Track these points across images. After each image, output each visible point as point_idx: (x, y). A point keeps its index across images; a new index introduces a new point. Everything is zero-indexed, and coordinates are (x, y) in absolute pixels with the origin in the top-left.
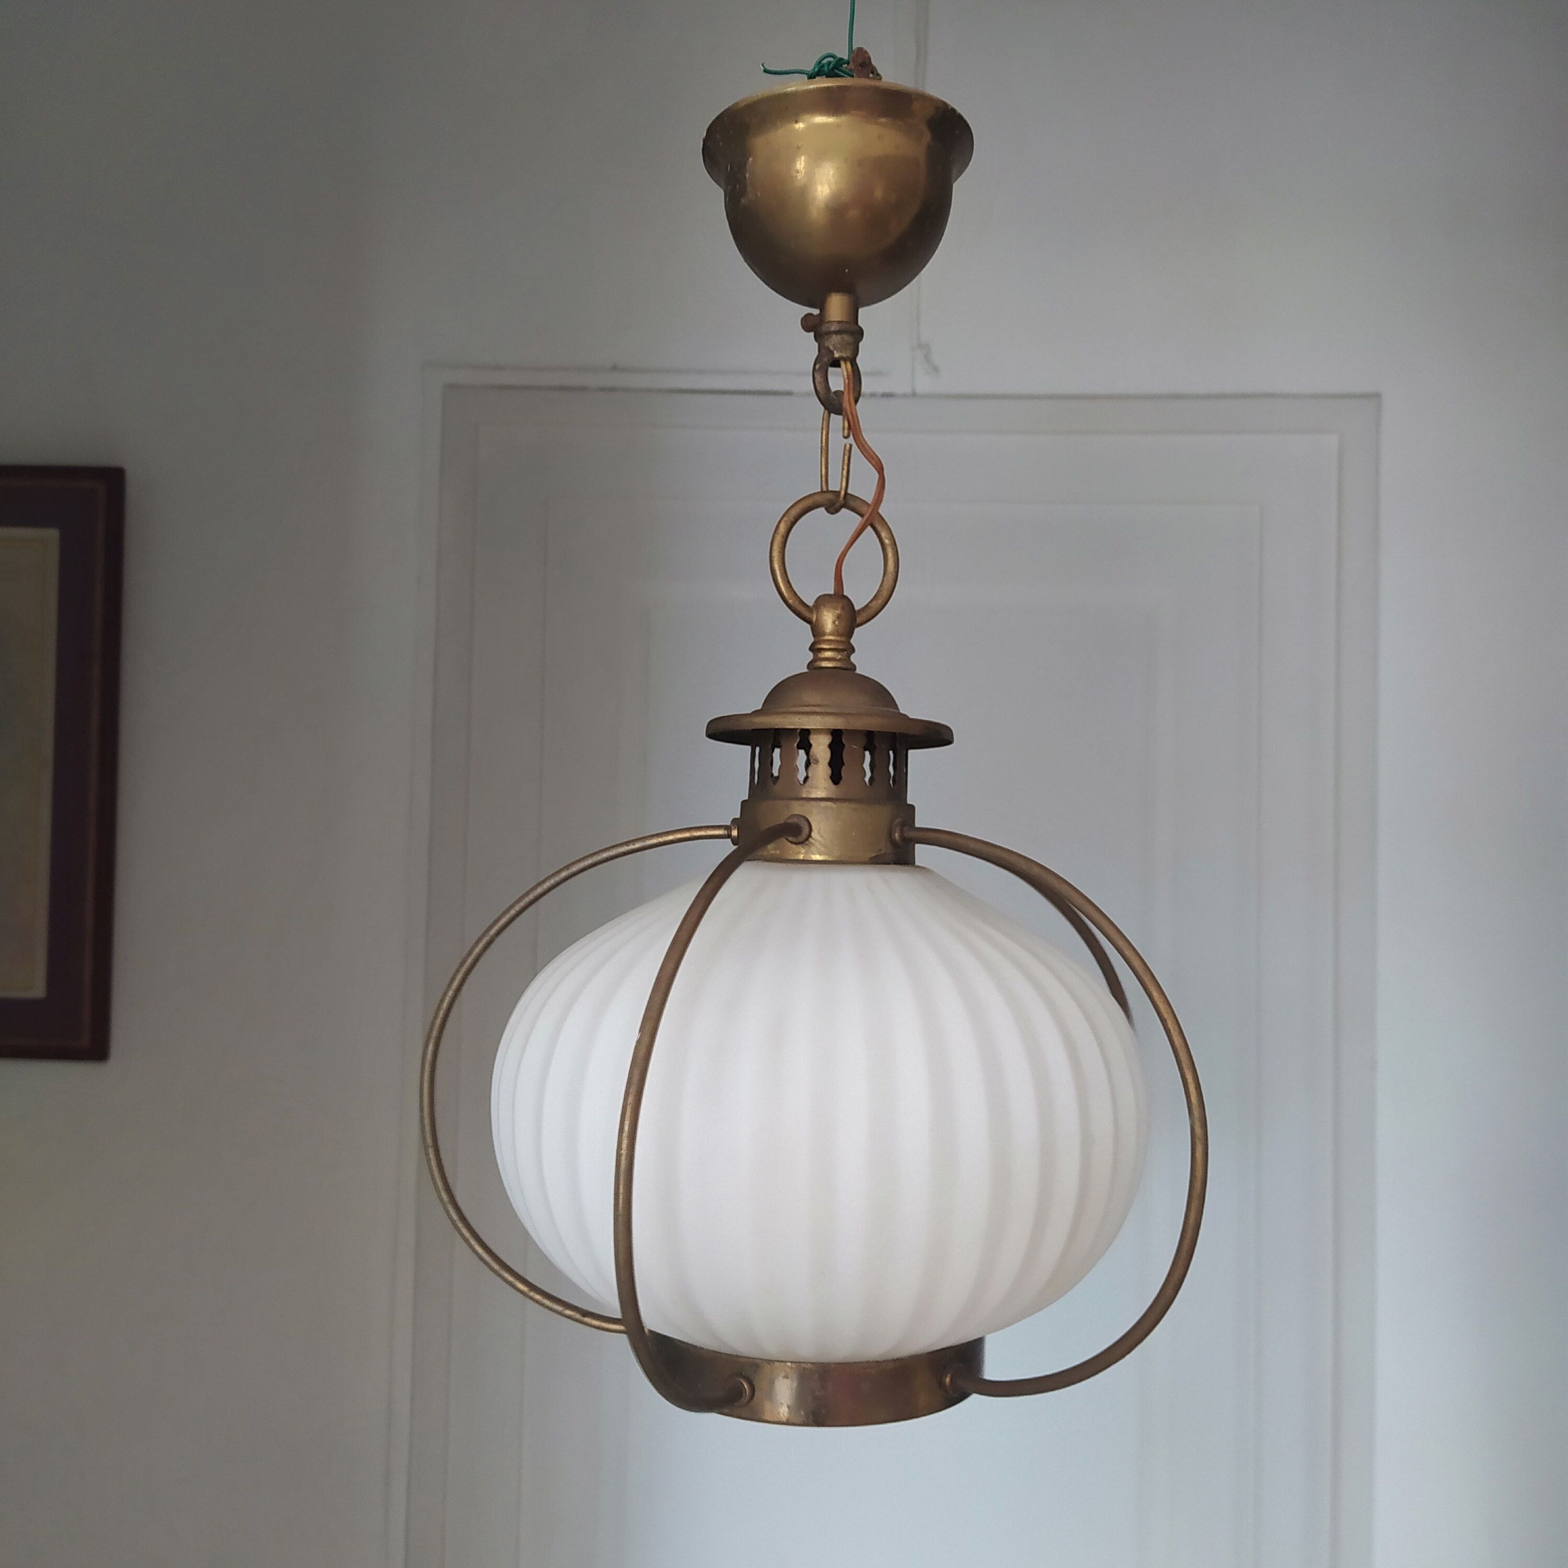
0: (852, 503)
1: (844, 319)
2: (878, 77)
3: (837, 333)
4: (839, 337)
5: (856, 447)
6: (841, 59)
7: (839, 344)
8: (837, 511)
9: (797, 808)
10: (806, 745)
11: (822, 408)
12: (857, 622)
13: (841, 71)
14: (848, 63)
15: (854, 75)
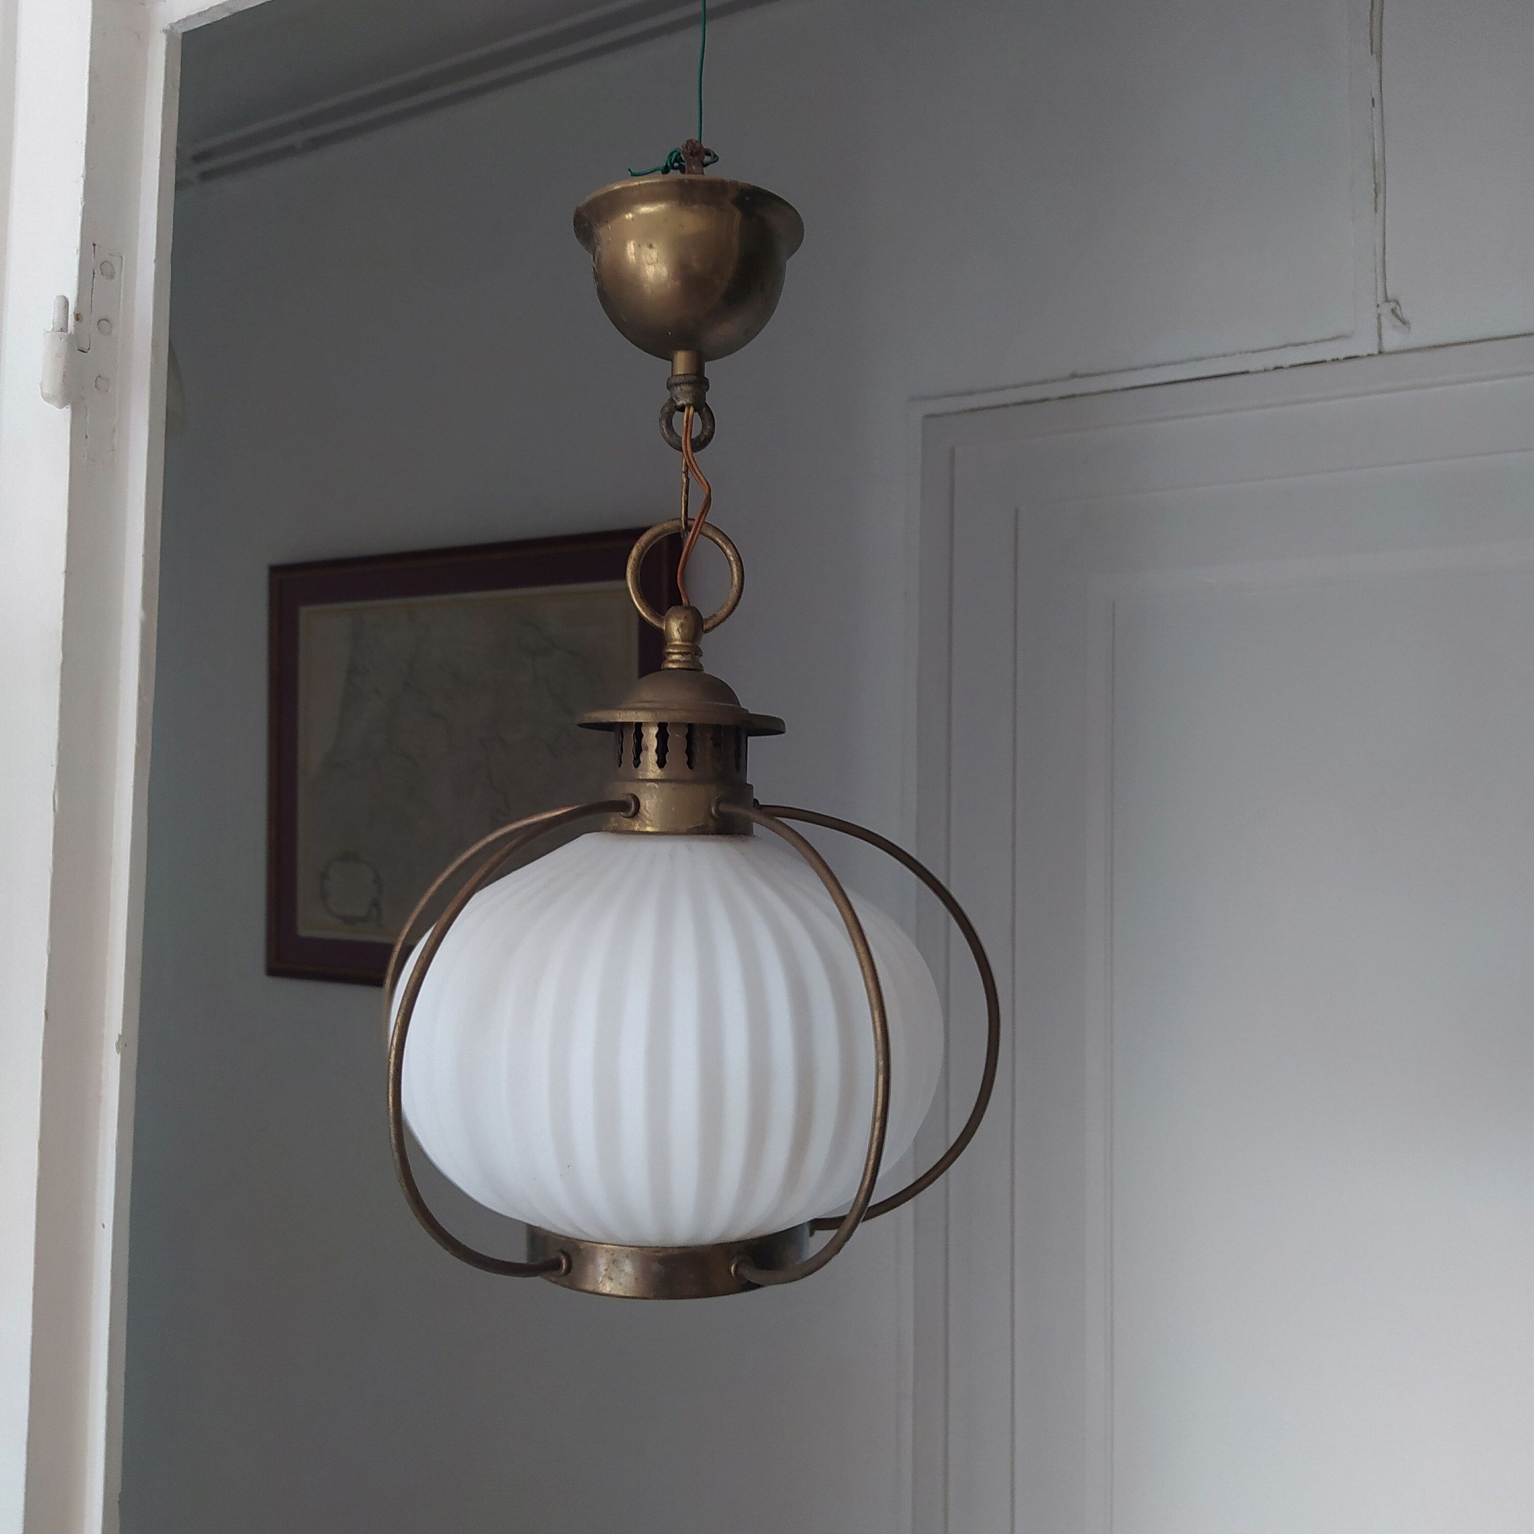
1: (688, 372)
3: (677, 385)
4: (679, 388)
7: (679, 393)
9: (631, 788)
10: (639, 736)
12: (704, 629)
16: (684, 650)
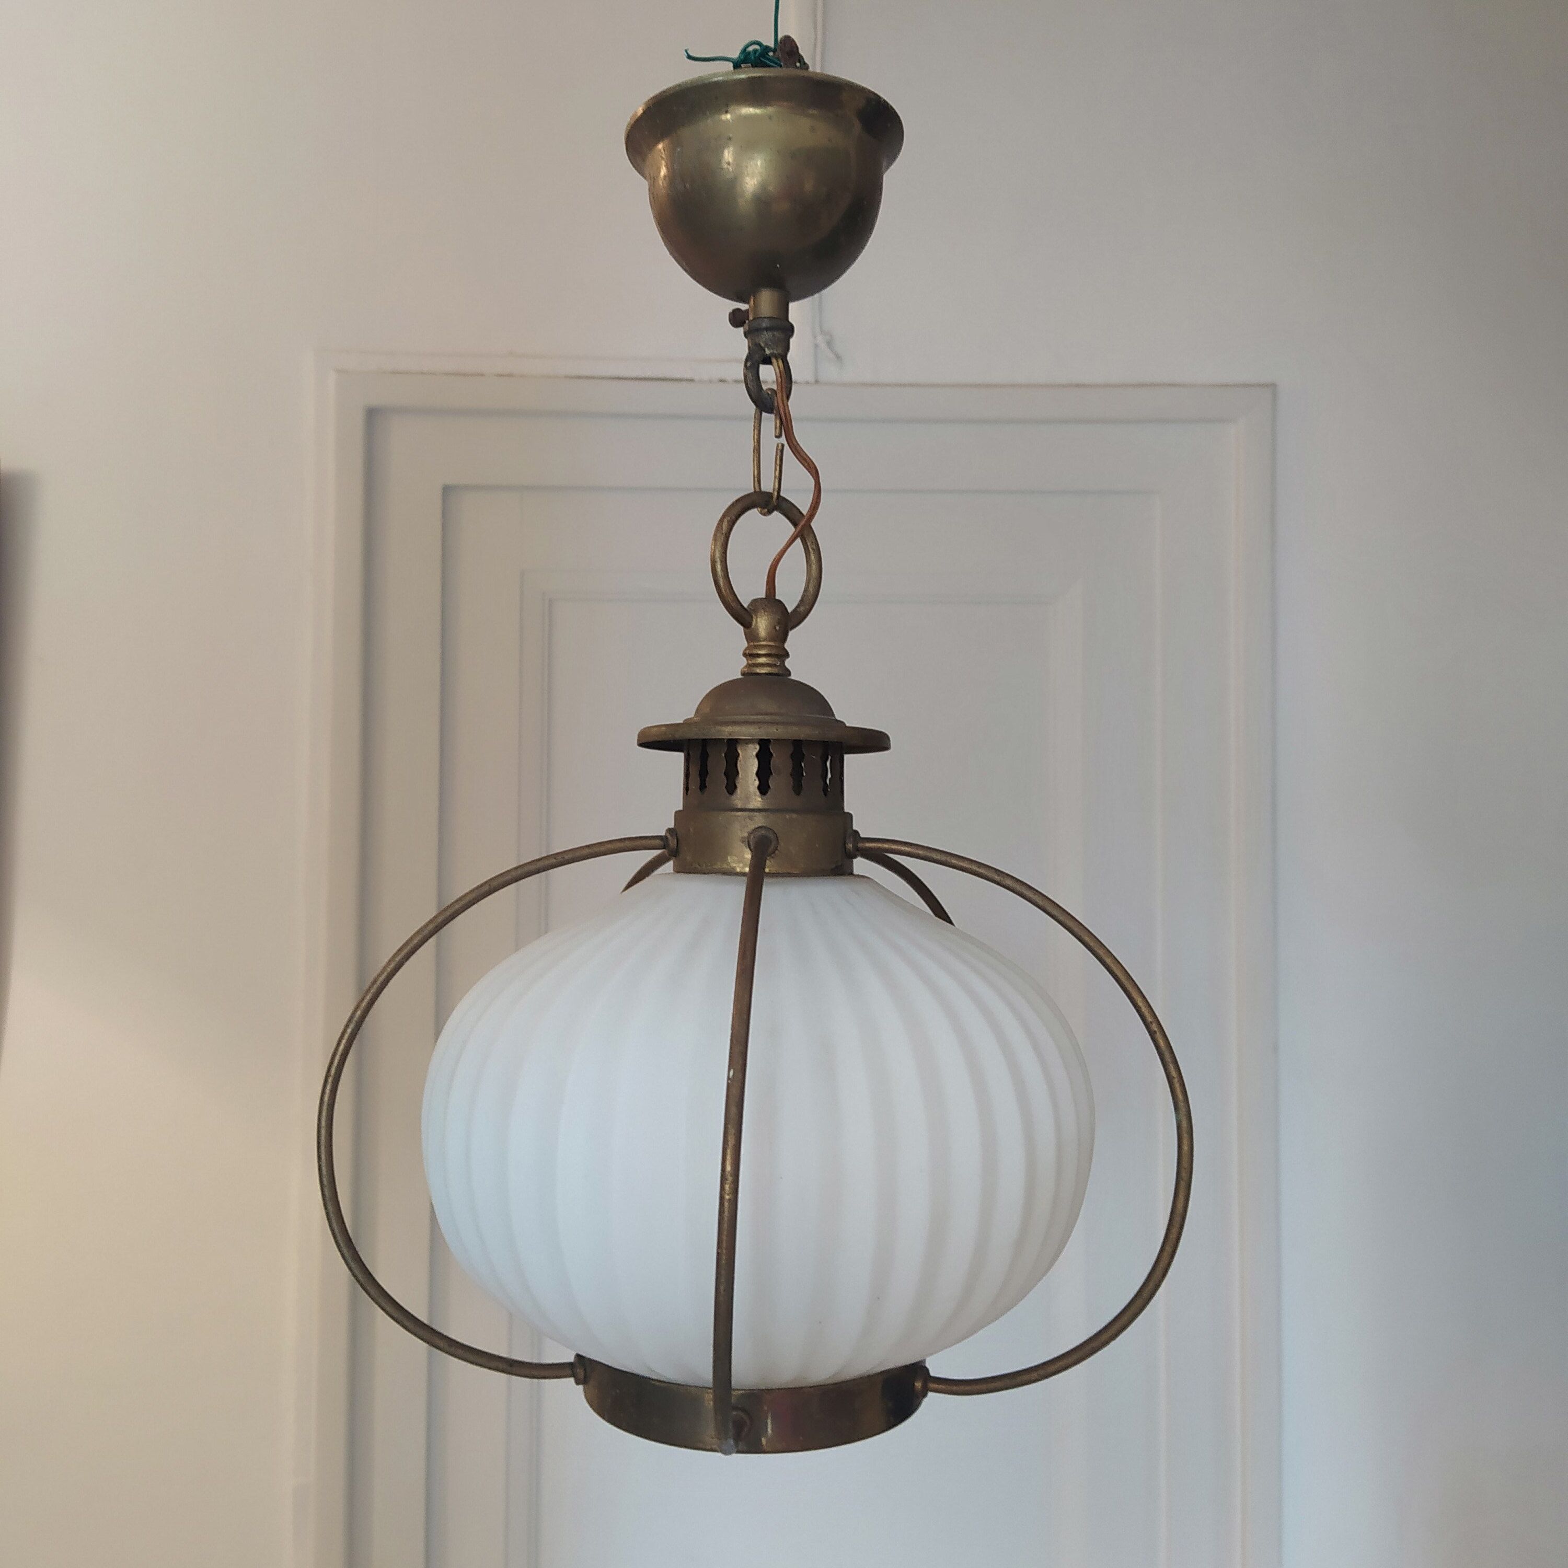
0: (784, 505)
1: (774, 315)
2: (805, 66)
3: (767, 329)
4: (770, 333)
5: (788, 448)
6: (767, 47)
7: (771, 340)
8: (770, 512)
11: (754, 407)
12: (790, 625)
13: (769, 60)
14: (774, 51)
15: (782, 64)
16: (774, 652)
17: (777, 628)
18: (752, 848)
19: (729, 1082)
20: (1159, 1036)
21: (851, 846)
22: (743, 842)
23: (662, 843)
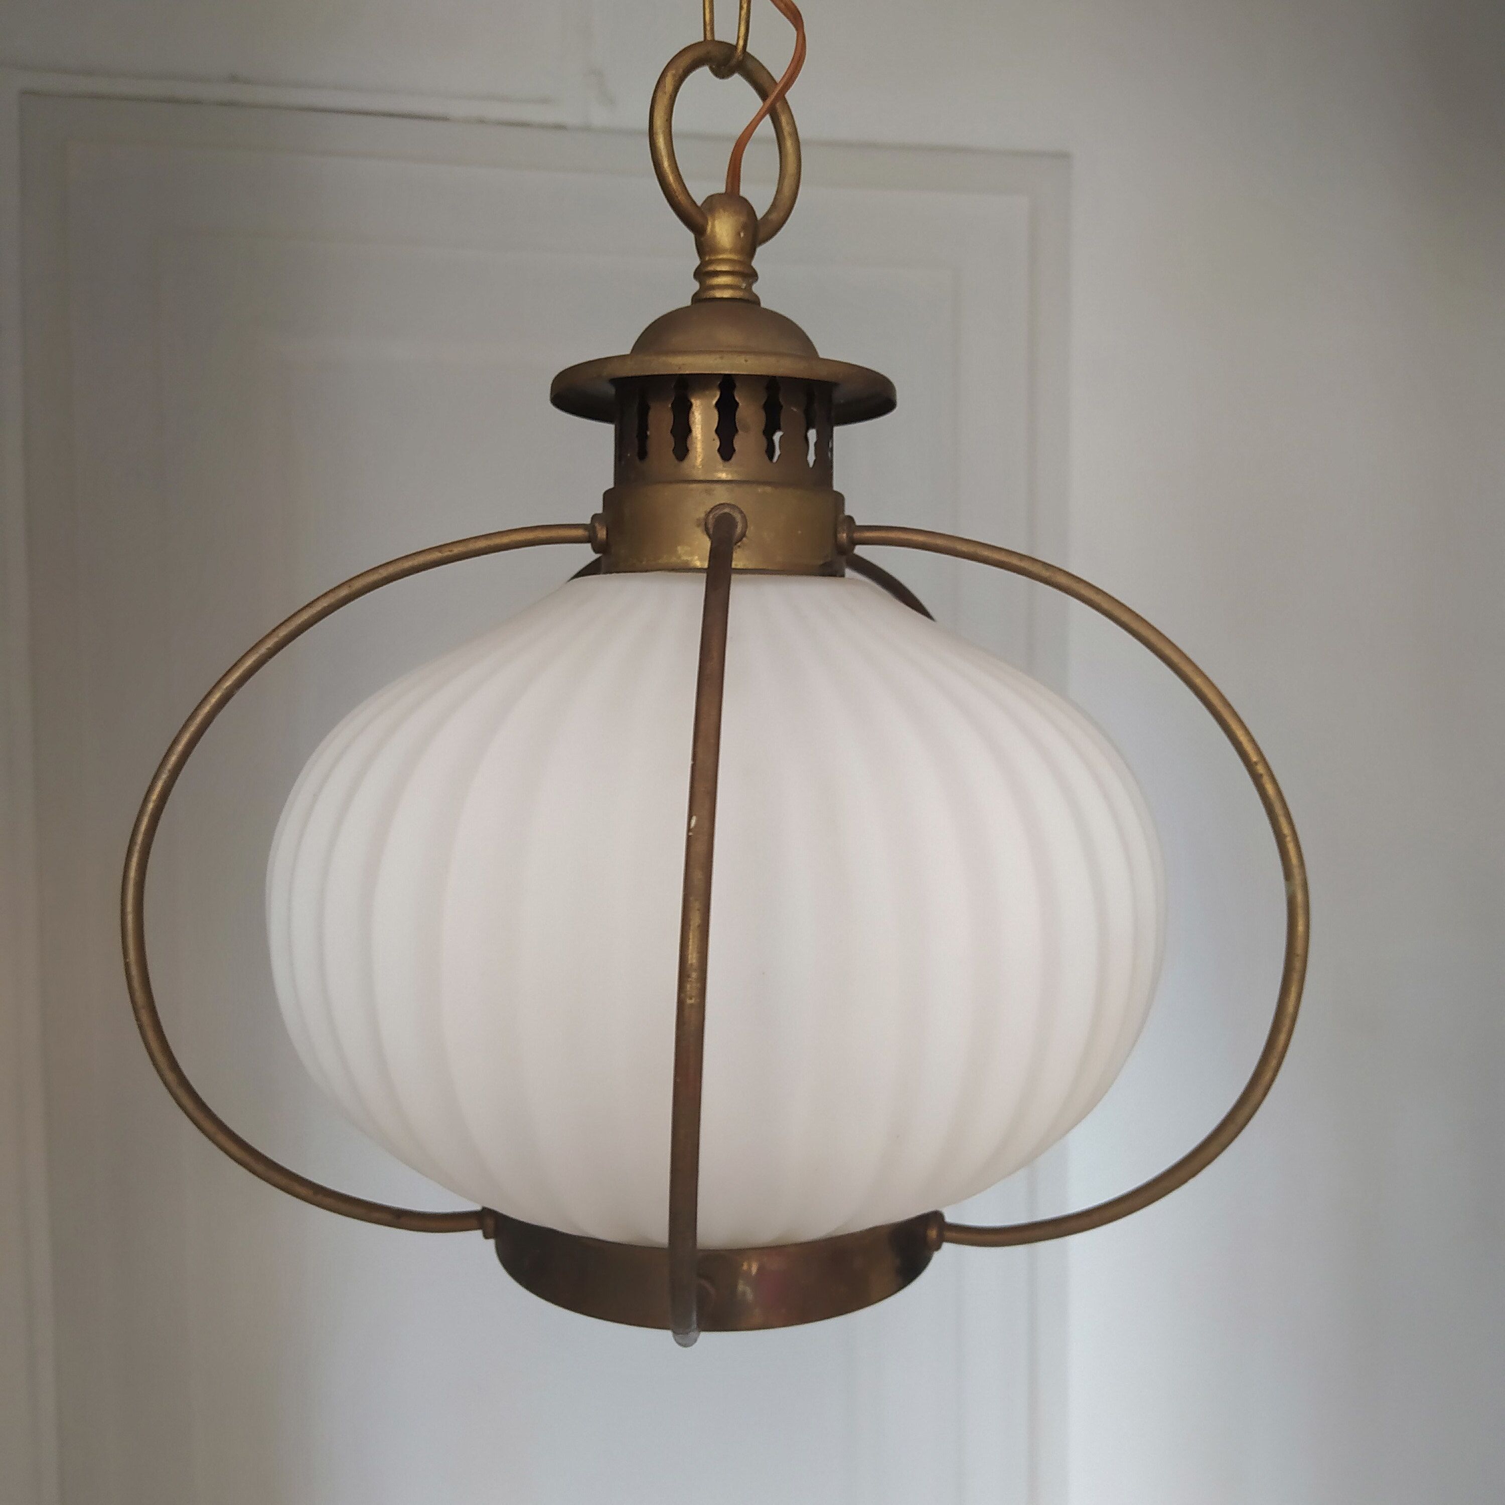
0: (750, 65)
8: (727, 75)
12: (759, 238)
16: (737, 268)
17: (742, 235)
18: (711, 531)
19: (690, 834)
20: (1266, 780)
21: (845, 535)
22: (698, 526)
23: (586, 533)
